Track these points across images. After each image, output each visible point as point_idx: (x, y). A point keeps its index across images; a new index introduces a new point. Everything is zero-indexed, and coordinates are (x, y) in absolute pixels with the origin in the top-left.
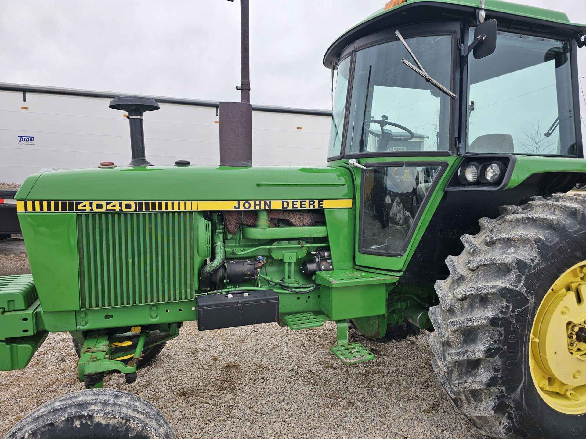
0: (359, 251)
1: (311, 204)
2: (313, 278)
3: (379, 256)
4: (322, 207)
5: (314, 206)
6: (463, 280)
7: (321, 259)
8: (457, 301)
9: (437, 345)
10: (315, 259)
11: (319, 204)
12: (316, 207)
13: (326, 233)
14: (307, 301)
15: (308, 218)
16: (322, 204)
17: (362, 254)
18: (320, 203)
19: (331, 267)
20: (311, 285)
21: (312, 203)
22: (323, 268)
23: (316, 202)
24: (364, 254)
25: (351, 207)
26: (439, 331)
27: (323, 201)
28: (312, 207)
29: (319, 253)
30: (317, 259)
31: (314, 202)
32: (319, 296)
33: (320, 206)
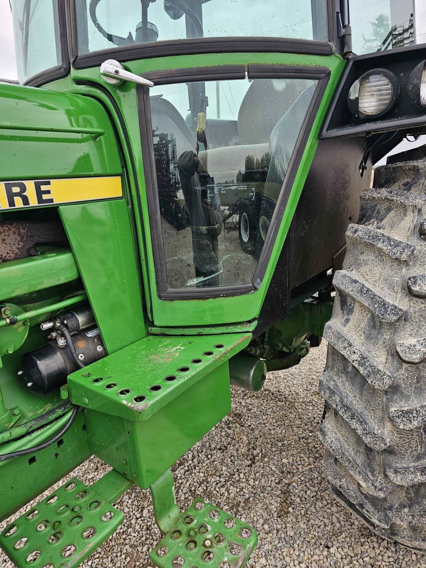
0: (160, 297)
1: (17, 194)
2: (64, 395)
3: (208, 298)
4: (51, 200)
5: (25, 200)
6: (406, 320)
7: (72, 336)
8: (402, 365)
9: (347, 447)
10: (55, 340)
11: (39, 193)
12: (34, 202)
13: (75, 272)
14: (56, 455)
15: (12, 236)
16: (48, 192)
17: (168, 303)
18: (43, 188)
19: (99, 349)
20: (60, 412)
21: (16, 190)
22: (81, 357)
23: (30, 185)
24: (171, 300)
25: (120, 194)
26: (365, 429)
27: (49, 183)
28: (19, 203)
29: (62, 323)
30: (61, 342)
31: (23, 188)
32: (84, 427)
33: (45, 197)
